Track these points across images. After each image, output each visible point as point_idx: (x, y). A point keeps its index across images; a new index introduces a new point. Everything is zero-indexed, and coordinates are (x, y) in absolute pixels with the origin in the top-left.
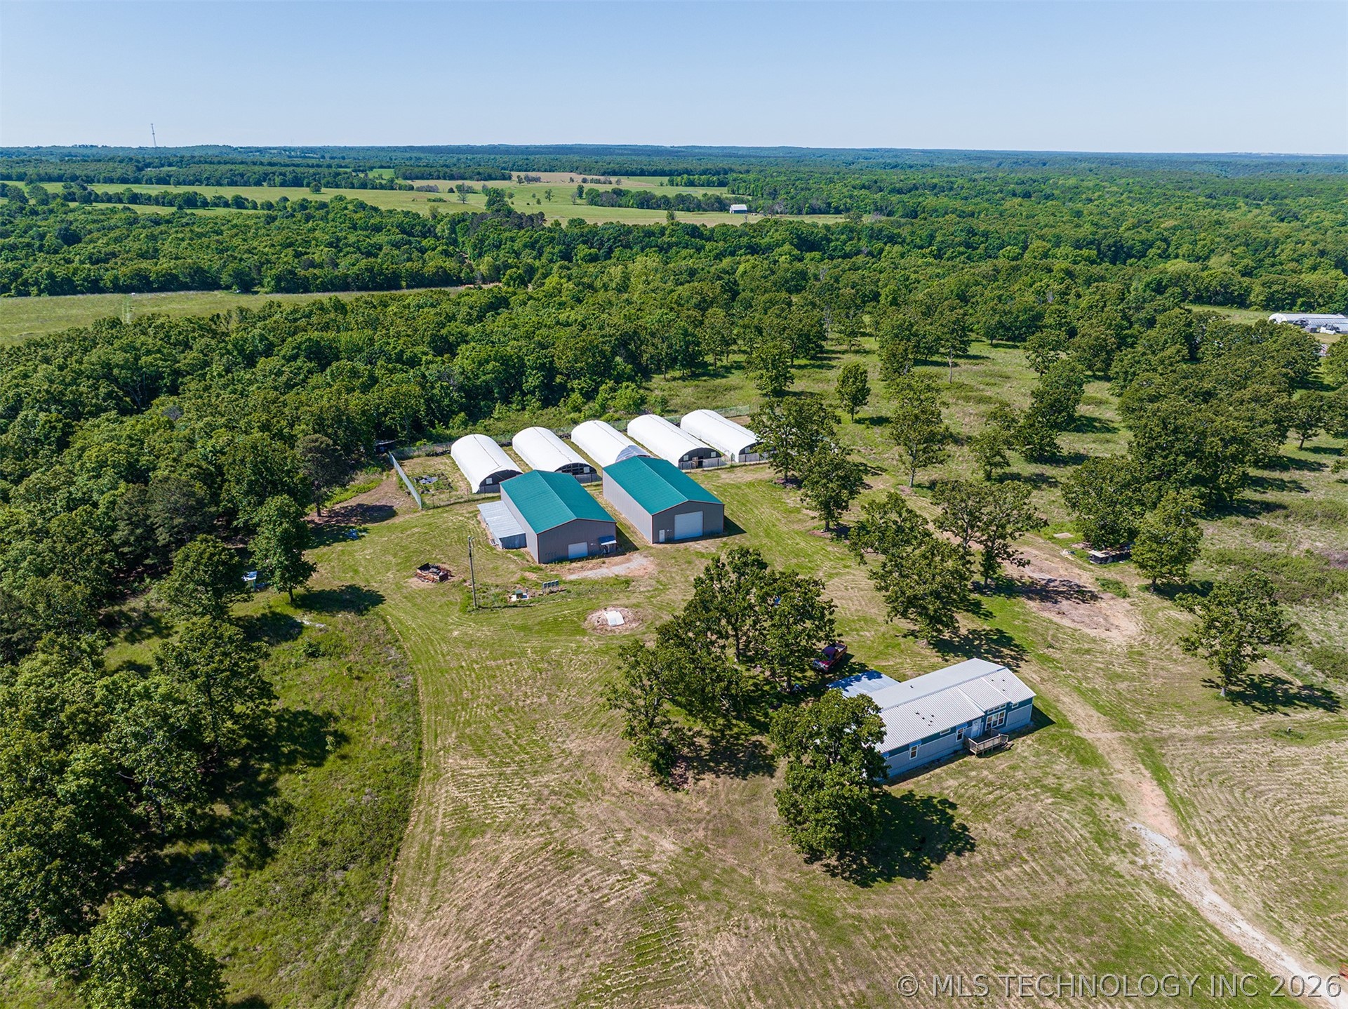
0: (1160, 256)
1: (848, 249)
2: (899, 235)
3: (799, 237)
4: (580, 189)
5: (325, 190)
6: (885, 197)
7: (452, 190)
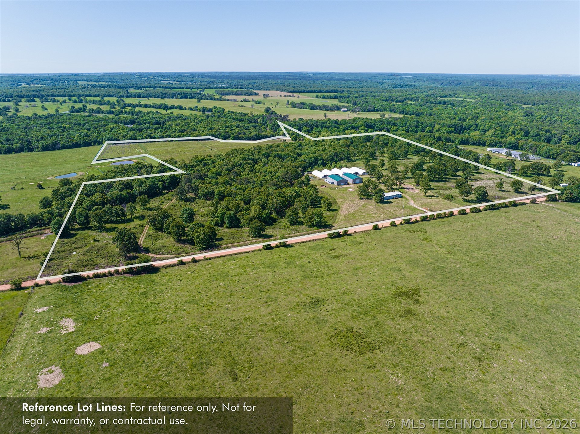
0: (474, 130)
1: (381, 127)
2: (396, 123)
3: (366, 124)
4: (288, 101)
5: (202, 101)
6: (394, 105)
7: (242, 101)
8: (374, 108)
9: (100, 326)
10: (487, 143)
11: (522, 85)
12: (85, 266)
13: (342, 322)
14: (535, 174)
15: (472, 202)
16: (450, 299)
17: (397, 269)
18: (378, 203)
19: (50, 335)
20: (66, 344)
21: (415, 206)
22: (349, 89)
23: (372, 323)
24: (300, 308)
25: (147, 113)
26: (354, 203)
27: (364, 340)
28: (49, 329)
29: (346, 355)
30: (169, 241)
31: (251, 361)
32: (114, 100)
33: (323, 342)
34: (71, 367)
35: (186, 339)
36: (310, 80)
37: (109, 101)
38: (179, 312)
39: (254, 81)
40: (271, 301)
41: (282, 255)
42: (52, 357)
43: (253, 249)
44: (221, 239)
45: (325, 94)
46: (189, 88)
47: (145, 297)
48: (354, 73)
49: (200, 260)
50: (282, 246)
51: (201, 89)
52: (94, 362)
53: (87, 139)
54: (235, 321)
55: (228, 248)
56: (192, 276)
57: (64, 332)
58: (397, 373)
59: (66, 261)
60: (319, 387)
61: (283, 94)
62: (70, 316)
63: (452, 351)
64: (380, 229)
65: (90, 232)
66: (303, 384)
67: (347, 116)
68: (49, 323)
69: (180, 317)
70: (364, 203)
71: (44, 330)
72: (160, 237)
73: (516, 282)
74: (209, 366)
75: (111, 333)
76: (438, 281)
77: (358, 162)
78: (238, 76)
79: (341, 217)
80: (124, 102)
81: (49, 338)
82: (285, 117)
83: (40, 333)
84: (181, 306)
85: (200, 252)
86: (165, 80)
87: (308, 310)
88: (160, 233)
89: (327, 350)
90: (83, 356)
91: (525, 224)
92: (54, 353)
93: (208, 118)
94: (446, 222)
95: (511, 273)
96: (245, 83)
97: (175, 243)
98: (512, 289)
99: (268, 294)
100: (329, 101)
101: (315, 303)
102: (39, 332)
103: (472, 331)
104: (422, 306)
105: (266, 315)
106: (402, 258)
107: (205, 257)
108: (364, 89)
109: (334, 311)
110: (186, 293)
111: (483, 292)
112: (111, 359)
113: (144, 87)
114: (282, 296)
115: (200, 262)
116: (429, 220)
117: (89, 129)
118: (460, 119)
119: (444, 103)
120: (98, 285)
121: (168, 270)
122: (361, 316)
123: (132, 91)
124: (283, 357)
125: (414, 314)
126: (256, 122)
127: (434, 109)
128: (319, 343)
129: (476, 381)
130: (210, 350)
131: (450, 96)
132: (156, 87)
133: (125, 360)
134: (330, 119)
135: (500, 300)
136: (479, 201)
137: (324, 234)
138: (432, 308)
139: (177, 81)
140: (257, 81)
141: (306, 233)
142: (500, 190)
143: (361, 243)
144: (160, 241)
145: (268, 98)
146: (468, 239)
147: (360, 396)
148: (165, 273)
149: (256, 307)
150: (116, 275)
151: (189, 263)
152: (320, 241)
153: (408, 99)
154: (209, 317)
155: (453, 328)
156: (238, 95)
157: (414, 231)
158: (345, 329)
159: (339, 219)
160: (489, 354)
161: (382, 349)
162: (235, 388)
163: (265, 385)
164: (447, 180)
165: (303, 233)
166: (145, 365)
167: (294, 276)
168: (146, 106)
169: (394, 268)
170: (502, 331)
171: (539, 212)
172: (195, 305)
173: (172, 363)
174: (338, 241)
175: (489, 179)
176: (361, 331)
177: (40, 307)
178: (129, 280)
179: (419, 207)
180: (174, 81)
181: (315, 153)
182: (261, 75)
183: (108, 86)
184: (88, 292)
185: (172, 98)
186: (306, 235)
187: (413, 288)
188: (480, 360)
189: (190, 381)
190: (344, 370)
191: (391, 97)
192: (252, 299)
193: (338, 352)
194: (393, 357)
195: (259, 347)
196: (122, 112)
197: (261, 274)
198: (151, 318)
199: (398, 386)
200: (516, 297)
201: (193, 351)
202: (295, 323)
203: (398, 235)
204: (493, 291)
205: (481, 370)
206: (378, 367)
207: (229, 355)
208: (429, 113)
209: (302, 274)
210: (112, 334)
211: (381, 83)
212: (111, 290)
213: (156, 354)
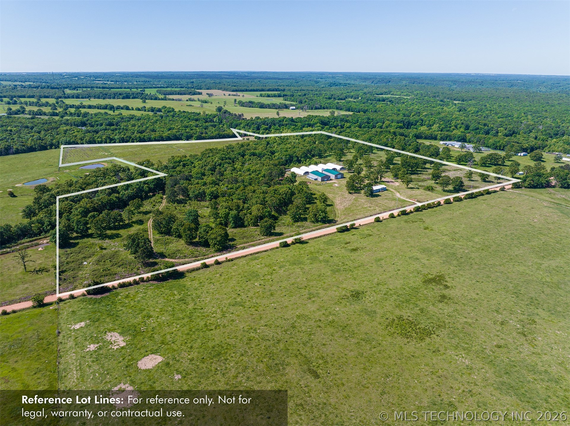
0: (420, 125)
1: (335, 124)
2: (349, 120)
3: (321, 121)
4: (235, 100)
5: (147, 101)
6: (338, 103)
7: (187, 100)
8: (321, 106)
9: (151, 337)
10: (438, 137)
11: (445, 82)
12: (104, 276)
13: (389, 312)
14: (492, 164)
15: (450, 192)
16: (474, 282)
17: (415, 257)
18: (367, 196)
19: (101, 352)
20: (123, 359)
21: (402, 198)
22: (289, 88)
23: (417, 310)
24: (343, 301)
25: (96, 115)
26: (346, 198)
27: (418, 327)
28: (96, 345)
29: (408, 342)
30: (180, 244)
31: (323, 357)
32: (52, 101)
33: (382, 332)
34: (142, 383)
35: (248, 342)
36: (247, 79)
37: (47, 103)
38: (227, 315)
39: (192, 80)
40: (314, 297)
41: (302, 252)
42: (116, 374)
43: (270, 248)
44: (233, 240)
45: (270, 93)
46: (127, 88)
47: (185, 303)
48: (287, 73)
49: (223, 262)
50: (297, 243)
51: (141, 89)
52: (163, 375)
53: (42, 143)
54: (288, 319)
55: (244, 248)
56: (223, 278)
57: (115, 348)
58: (461, 354)
59: (81, 273)
60: (398, 374)
61: (227, 93)
62: (114, 330)
63: (498, 329)
64: (381, 221)
65: (91, 240)
66: (383, 374)
67: (298, 114)
68: (95, 340)
69: (231, 321)
70: (354, 197)
71: (92, 347)
72: (169, 240)
73: (522, 263)
74: (285, 366)
75: (167, 344)
76: (456, 267)
77: (329, 158)
78: (172, 76)
79: (340, 212)
80: (64, 103)
81: (102, 354)
82: (240, 116)
83: (90, 351)
84: (227, 310)
85: (218, 254)
86: (98, 81)
87: (353, 303)
88: (167, 237)
89: (389, 339)
90: (149, 371)
91: (504, 210)
92: (115, 370)
93: (162, 118)
94: (437, 211)
95: (514, 254)
96: (184, 82)
97: (186, 246)
98: (522, 268)
99: (307, 291)
100: (274, 100)
101: (357, 295)
102: (88, 350)
103: (505, 309)
104: (453, 291)
105: (316, 311)
106: (414, 247)
107: (227, 258)
108: (303, 88)
109: (377, 302)
110: (225, 296)
111: (498, 274)
112: (181, 370)
113: (80, 88)
114: (321, 292)
115: (223, 264)
116: (421, 211)
117: (39, 132)
118: (404, 115)
119: (384, 100)
120: (128, 295)
121: (194, 274)
122: (404, 304)
123: (68, 91)
124: (351, 351)
125: (450, 298)
126: (212, 121)
127: (378, 106)
128: (378, 333)
129: (530, 355)
130: (278, 351)
131: (386, 93)
132: (92, 87)
133: (197, 370)
134: (286, 118)
135: (515, 279)
136: (456, 191)
137: (333, 229)
138: (463, 292)
139: (111, 81)
140: (194, 80)
141: (314, 229)
142: (469, 180)
143: (370, 235)
144: (171, 245)
145: (213, 97)
146: (463, 226)
147: (439, 379)
148: (192, 277)
149: (302, 304)
150: (141, 283)
151: (212, 265)
152: (331, 236)
153: (349, 97)
154: (261, 318)
155: (489, 308)
156: (181, 94)
157: (413, 222)
158: (396, 319)
159: (338, 213)
160: (530, 329)
161: (437, 333)
162: (321, 385)
163: (348, 379)
164: (419, 172)
165: (311, 229)
166: (219, 373)
167: (323, 271)
168: (90, 107)
169: (412, 257)
170: (531, 307)
171: (511, 198)
172: (241, 307)
173: (246, 368)
174: (348, 235)
175: (455, 170)
176: (411, 319)
177: (75, 324)
178: (158, 287)
179: (406, 198)
180: (108, 81)
181: (287, 151)
182: (197, 75)
183: (39, 86)
184: (121, 303)
185: (114, 98)
186: (314, 231)
187: (438, 274)
188: (525, 335)
189: (273, 383)
190: (413, 356)
191: (332, 95)
192: (294, 297)
193: (400, 340)
194: (450, 340)
195: (324, 342)
196: (66, 113)
197: (291, 271)
198: (202, 323)
199: (467, 366)
200: (527, 276)
201: (262, 354)
202: (346, 317)
203: (400, 226)
204: (506, 272)
205: (529, 343)
206: (442, 350)
207: (300, 353)
208: (373, 110)
209: (330, 269)
210: (169, 344)
211: (317, 82)
212: (144, 299)
213: (226, 360)
